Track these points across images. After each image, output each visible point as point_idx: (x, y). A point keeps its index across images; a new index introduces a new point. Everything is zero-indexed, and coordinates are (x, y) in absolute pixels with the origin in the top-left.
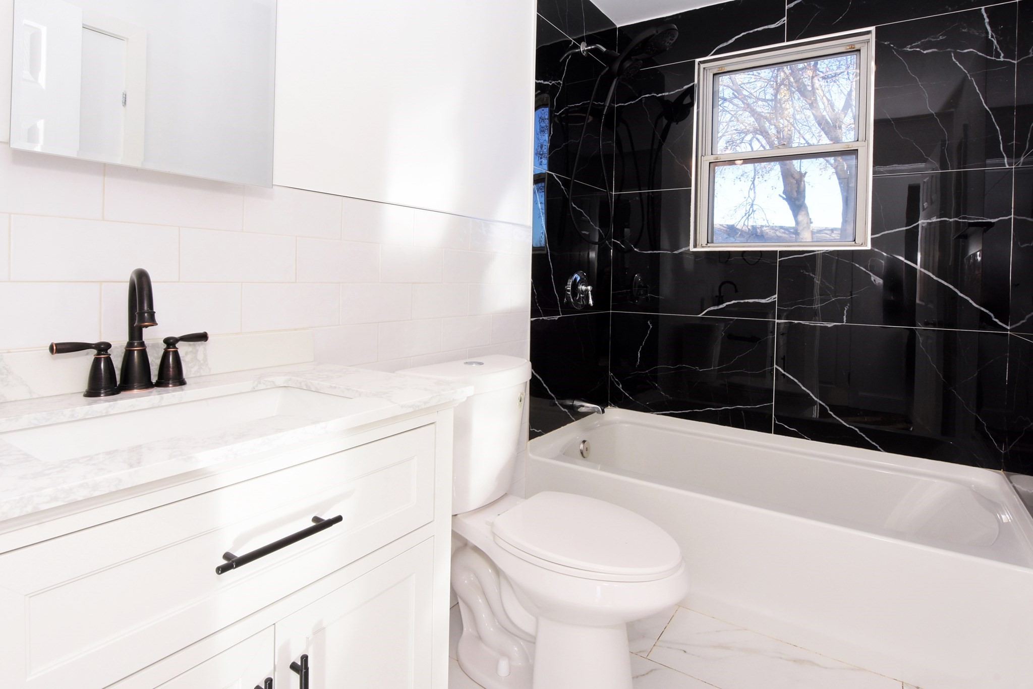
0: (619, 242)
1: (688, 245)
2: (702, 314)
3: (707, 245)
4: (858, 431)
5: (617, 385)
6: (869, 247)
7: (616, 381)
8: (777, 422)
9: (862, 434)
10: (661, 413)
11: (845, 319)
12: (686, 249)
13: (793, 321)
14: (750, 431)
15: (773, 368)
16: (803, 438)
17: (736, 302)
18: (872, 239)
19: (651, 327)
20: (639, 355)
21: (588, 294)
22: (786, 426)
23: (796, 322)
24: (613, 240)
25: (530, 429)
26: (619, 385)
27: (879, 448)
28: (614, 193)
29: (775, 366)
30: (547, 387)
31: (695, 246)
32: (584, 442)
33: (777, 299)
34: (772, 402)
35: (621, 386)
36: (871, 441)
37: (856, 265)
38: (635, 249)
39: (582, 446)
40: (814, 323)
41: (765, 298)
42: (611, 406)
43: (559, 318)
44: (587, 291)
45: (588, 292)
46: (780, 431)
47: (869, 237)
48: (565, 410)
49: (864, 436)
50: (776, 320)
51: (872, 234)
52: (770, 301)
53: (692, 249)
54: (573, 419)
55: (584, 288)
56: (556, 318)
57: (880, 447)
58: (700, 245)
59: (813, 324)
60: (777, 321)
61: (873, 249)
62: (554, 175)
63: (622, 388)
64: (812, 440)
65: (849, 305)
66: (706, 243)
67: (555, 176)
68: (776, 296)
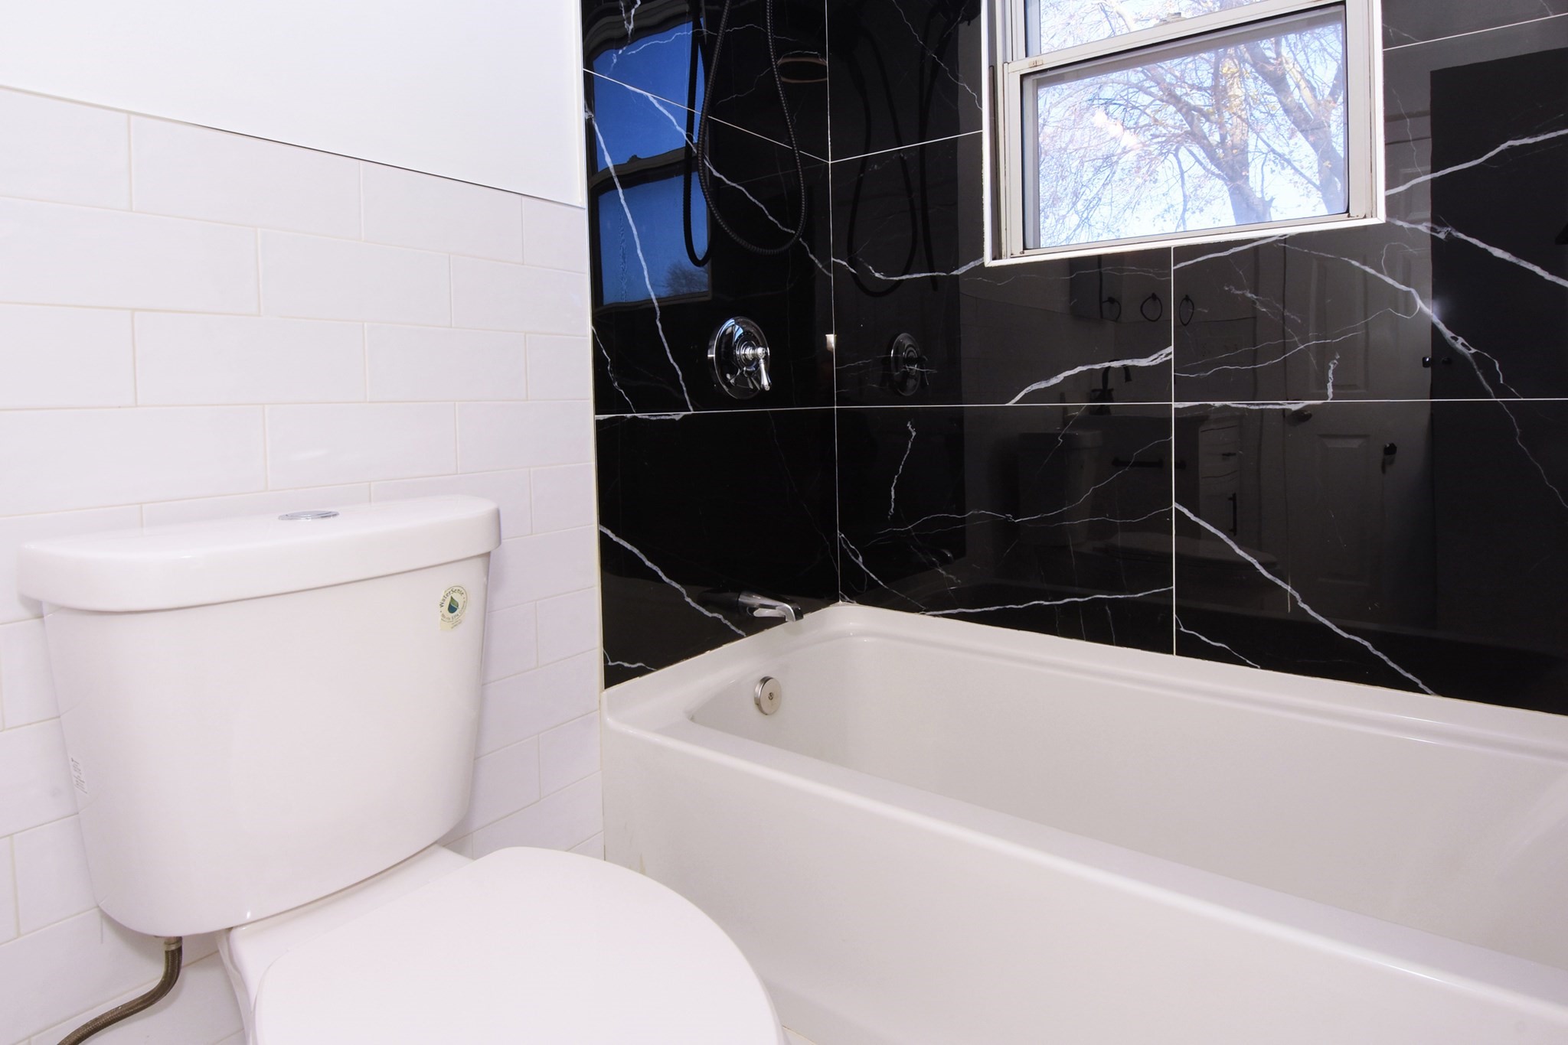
0: (845, 263)
1: (980, 254)
2: (1014, 401)
3: (1023, 253)
4: (1371, 648)
5: (853, 558)
6: (1381, 218)
7: (851, 550)
8: (1182, 629)
9: (1379, 654)
10: (940, 613)
11: (1330, 391)
12: (977, 263)
13: (1212, 403)
14: (1125, 649)
15: (1172, 509)
16: (1245, 664)
17: (1084, 368)
18: (1388, 198)
19: (914, 434)
20: (893, 493)
21: (758, 366)
22: (1203, 638)
23: (1218, 404)
24: (832, 259)
25: (606, 661)
26: (857, 558)
27: (1421, 685)
28: (830, 162)
29: (1174, 505)
30: (655, 568)
31: (997, 254)
32: (765, 680)
33: (1172, 356)
34: (1172, 585)
35: (860, 558)
36: (1402, 671)
37: (1353, 262)
38: (877, 275)
39: (758, 689)
40: (1258, 404)
41: (1146, 356)
42: (843, 600)
43: (685, 416)
44: (756, 358)
45: (758, 360)
46: (1190, 649)
47: (1381, 193)
48: (716, 615)
49: (1385, 658)
50: (1173, 403)
51: (1388, 187)
52: (1158, 361)
53: (988, 261)
54: (740, 632)
55: (749, 352)
56: (678, 416)
57: (1423, 683)
58: (1009, 254)
59: (1257, 407)
60: (1174, 405)
61: (1393, 221)
62: (652, 99)
63: (864, 563)
64: (1262, 668)
65: (1338, 357)
66: (1022, 250)
67: (655, 102)
68: (1171, 349)
